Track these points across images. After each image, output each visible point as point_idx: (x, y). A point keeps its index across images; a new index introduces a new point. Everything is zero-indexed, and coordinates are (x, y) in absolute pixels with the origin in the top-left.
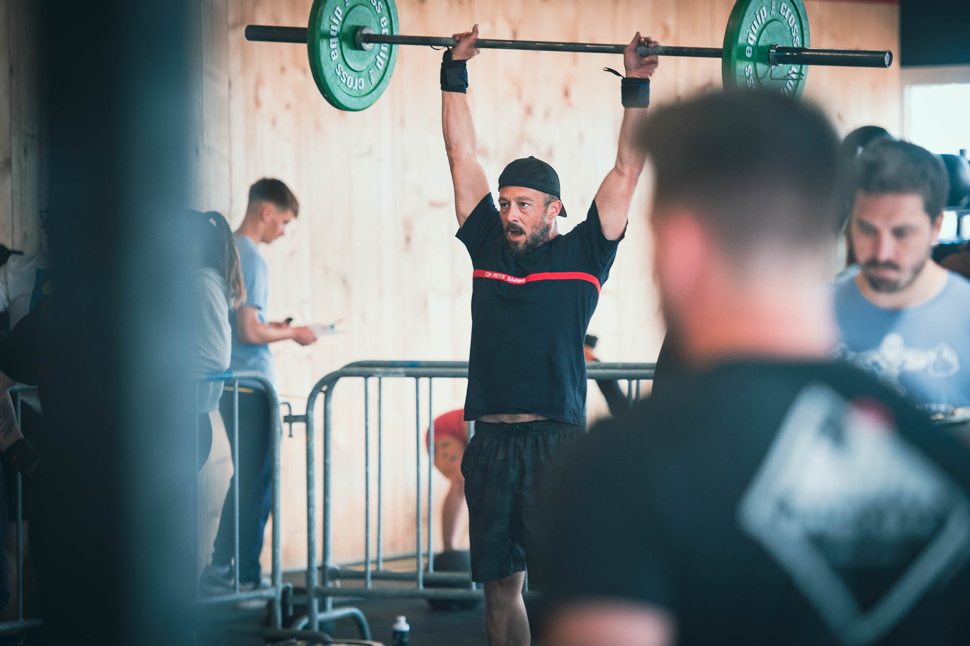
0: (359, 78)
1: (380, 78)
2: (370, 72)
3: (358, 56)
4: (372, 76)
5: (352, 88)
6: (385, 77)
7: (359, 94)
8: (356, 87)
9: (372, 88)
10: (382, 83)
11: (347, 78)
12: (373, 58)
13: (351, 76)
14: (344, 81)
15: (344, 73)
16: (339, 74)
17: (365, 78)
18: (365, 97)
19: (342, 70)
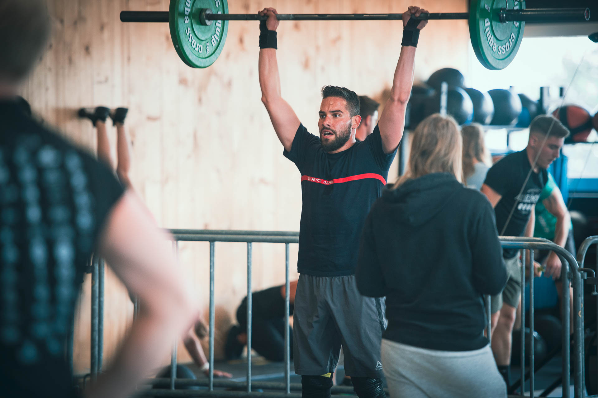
0: (200, 44)
1: (213, 52)
2: (207, 44)
3: (201, 29)
4: (208, 47)
5: (195, 49)
6: (216, 52)
7: (198, 55)
8: (197, 49)
9: (207, 56)
10: (213, 55)
11: (192, 41)
12: (210, 35)
13: (195, 40)
14: (190, 41)
15: (191, 35)
16: (188, 34)
17: (203, 46)
18: (202, 59)
19: (190, 33)
